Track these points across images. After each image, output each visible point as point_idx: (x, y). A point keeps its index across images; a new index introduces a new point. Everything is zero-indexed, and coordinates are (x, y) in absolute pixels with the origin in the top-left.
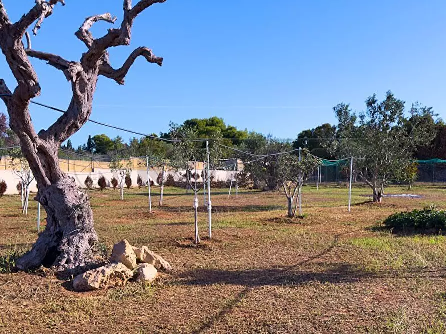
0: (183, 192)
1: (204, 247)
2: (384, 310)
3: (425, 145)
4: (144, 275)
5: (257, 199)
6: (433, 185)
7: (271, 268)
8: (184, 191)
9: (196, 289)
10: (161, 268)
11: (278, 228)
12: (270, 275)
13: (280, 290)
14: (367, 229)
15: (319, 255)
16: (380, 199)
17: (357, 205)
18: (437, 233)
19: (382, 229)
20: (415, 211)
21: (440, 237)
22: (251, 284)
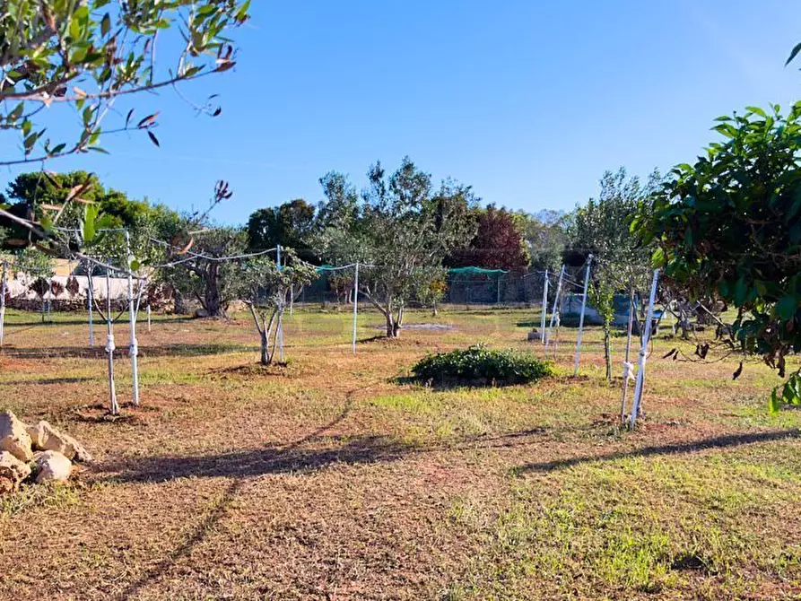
0: (33, 319)
1: (131, 420)
2: (444, 494)
3: (463, 247)
4: (51, 472)
5: (188, 333)
6: (468, 309)
7: (263, 448)
8: (37, 317)
9: (150, 488)
10: (74, 458)
11: (248, 383)
12: (265, 459)
13: (291, 480)
14: (389, 381)
15: (332, 424)
16: (398, 332)
17: (362, 342)
18: (489, 385)
19: (411, 380)
20: (457, 351)
21: (494, 389)
22: (242, 474)
